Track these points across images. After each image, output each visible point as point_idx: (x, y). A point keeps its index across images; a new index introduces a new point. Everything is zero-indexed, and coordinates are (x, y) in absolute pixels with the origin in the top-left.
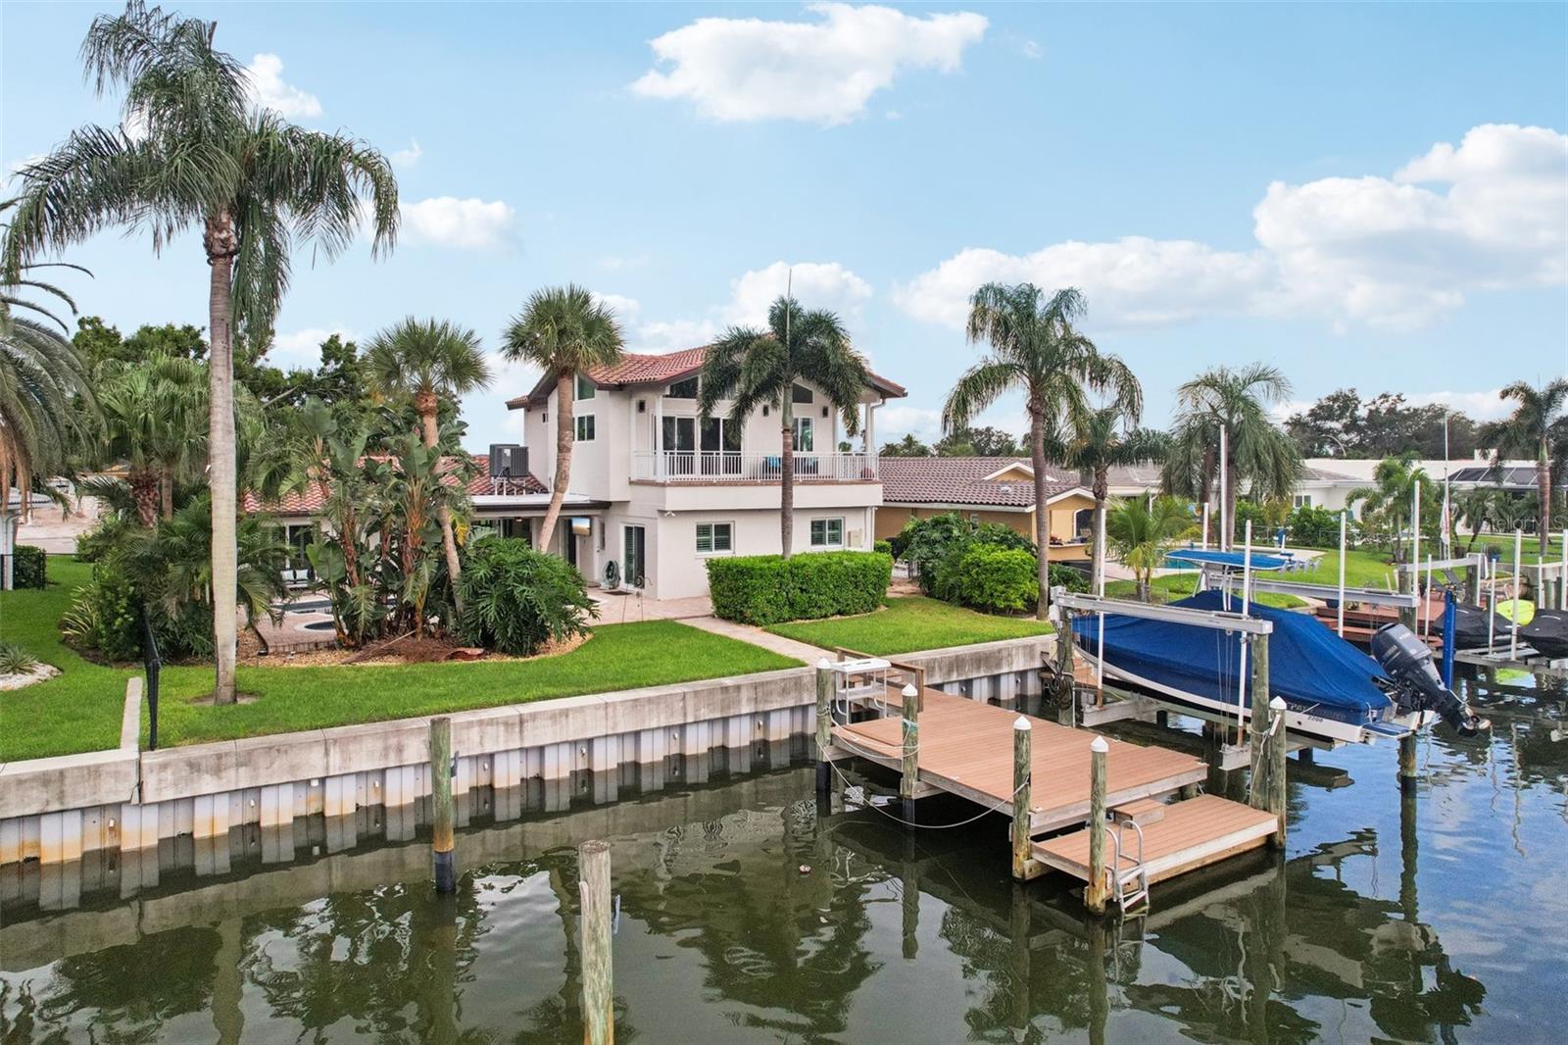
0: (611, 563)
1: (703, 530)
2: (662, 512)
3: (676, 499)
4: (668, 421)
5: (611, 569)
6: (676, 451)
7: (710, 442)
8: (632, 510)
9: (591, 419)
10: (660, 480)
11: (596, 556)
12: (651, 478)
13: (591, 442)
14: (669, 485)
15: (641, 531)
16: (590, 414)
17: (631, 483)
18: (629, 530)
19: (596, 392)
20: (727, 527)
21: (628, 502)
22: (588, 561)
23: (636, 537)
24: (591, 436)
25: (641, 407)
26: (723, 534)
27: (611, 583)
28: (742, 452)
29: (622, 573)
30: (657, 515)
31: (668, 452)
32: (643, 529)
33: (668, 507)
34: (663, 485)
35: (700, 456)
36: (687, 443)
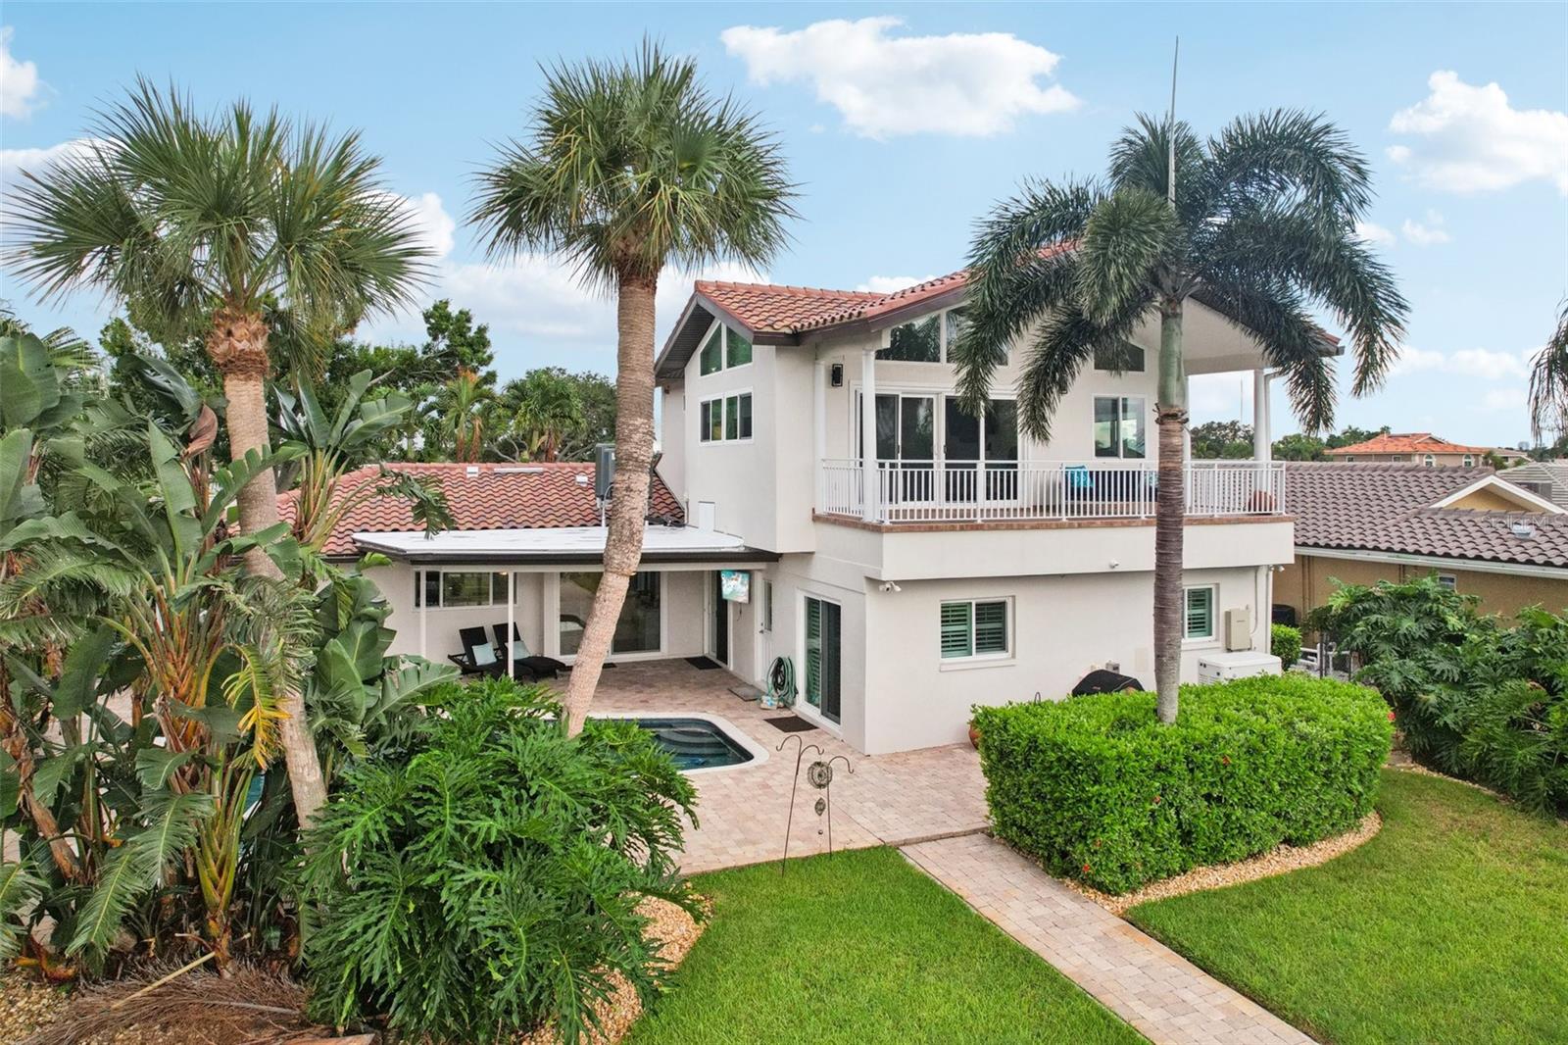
0: (780, 662)
1: (952, 614)
2: (874, 582)
3: (904, 556)
4: (884, 402)
5: (781, 671)
6: (899, 461)
7: (961, 442)
8: (818, 570)
9: (747, 400)
10: (871, 517)
11: (759, 640)
12: (853, 509)
13: (745, 441)
14: (890, 530)
15: (834, 611)
16: (744, 391)
17: (816, 519)
18: (812, 604)
19: (757, 350)
20: (1000, 607)
21: (812, 553)
22: (746, 650)
23: (826, 618)
24: (747, 432)
25: (836, 376)
26: (991, 620)
27: (781, 699)
28: (1019, 461)
29: (801, 682)
30: (865, 587)
31: (887, 462)
32: (837, 609)
33: (887, 575)
34: (877, 529)
35: (943, 469)
36: (919, 446)
